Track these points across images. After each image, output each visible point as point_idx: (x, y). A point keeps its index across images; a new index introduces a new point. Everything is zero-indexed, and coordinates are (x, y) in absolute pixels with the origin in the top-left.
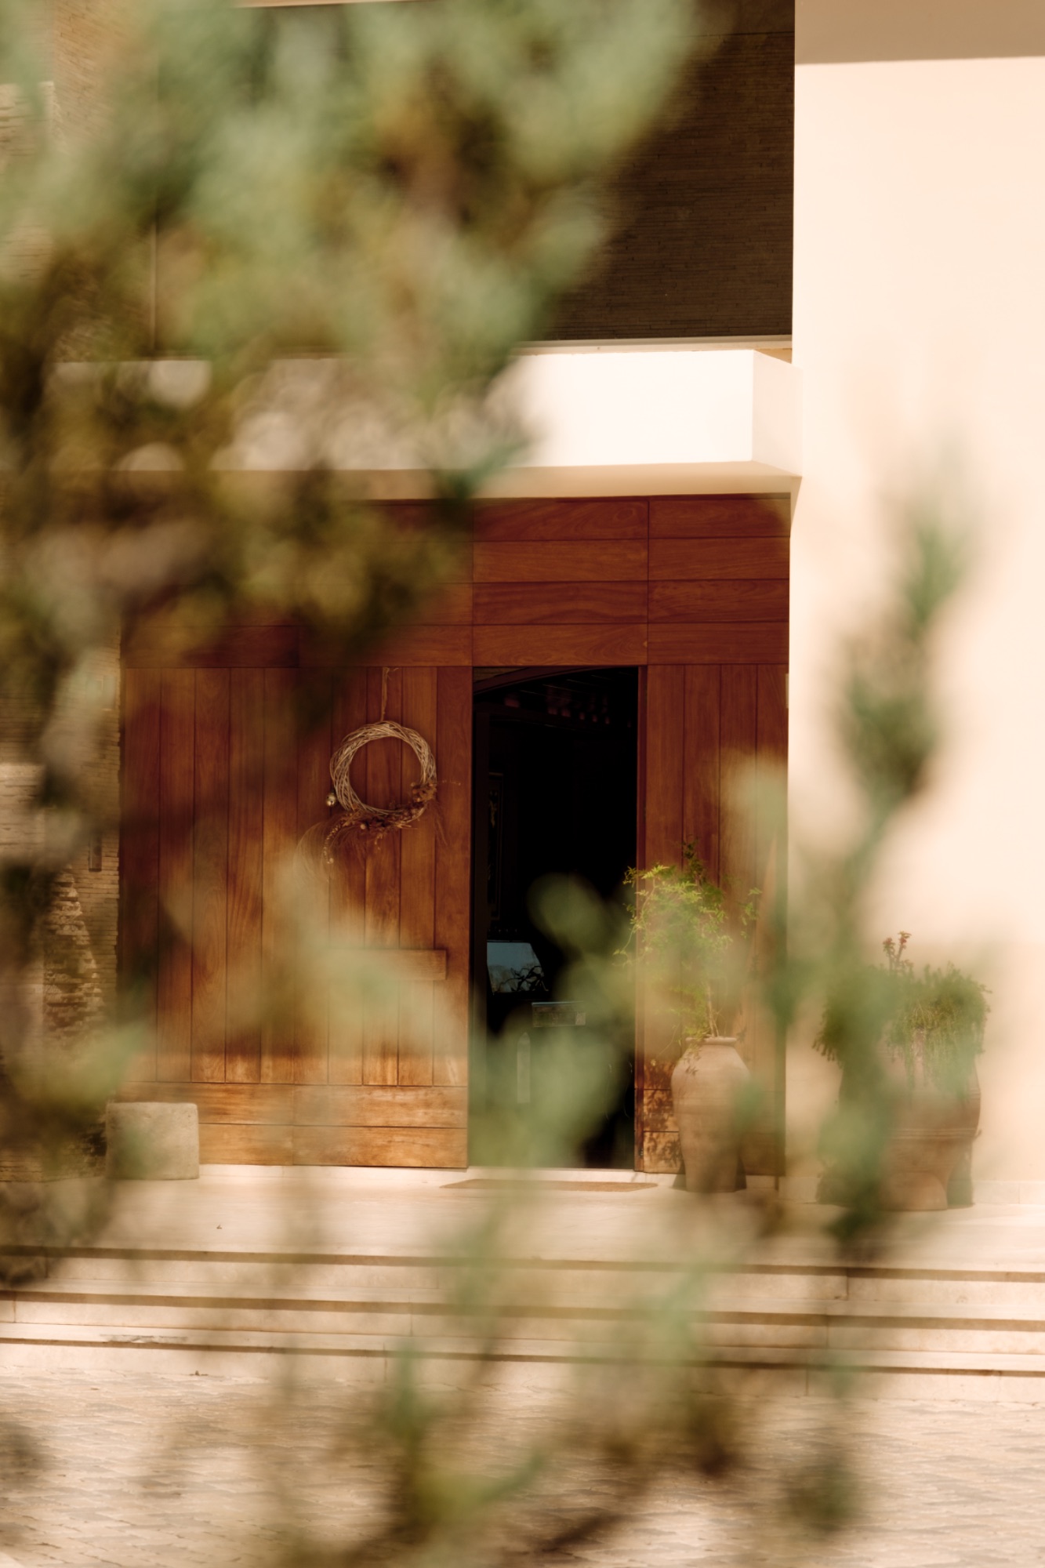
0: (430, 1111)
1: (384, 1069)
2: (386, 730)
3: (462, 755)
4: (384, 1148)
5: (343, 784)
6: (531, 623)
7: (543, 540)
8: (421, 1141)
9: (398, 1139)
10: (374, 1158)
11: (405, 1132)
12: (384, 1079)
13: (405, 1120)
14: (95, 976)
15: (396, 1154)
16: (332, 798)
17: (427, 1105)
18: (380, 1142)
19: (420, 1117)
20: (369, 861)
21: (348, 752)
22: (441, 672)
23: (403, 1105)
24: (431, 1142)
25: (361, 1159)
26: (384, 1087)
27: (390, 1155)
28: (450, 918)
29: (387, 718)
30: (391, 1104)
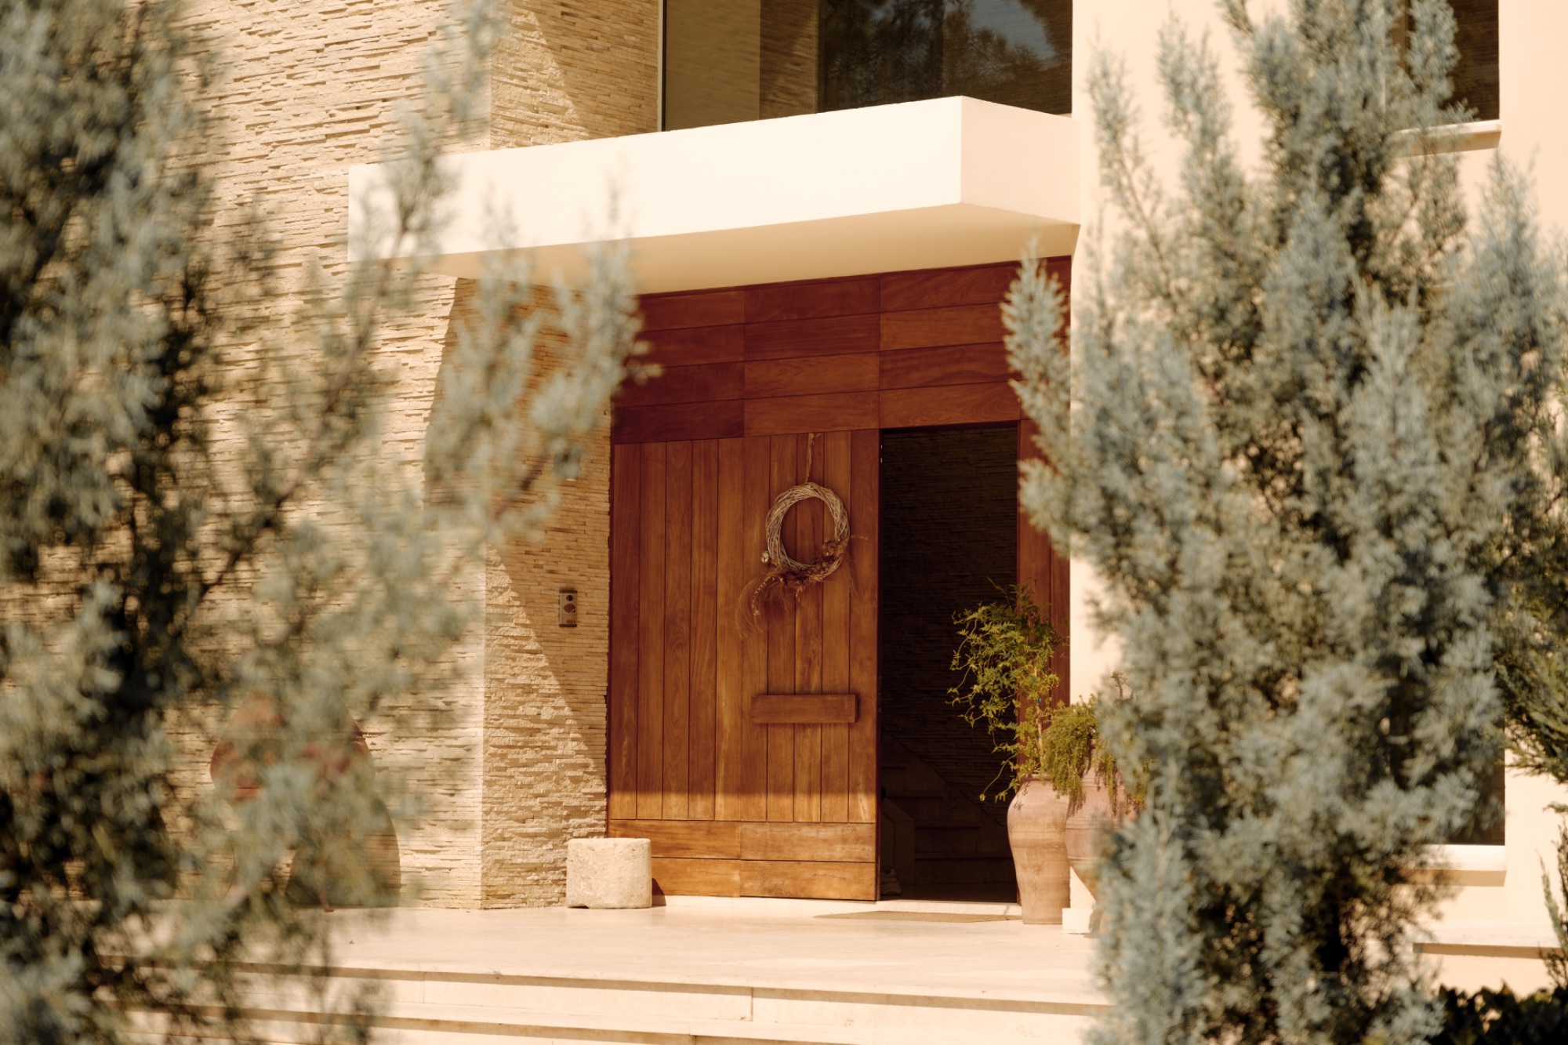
0: (846, 846)
1: (810, 806)
2: (807, 491)
3: (870, 513)
4: (810, 881)
5: (775, 541)
6: (926, 386)
7: (936, 308)
8: (839, 875)
9: (821, 872)
10: (802, 890)
11: (826, 866)
12: (810, 817)
13: (825, 855)
14: (569, 722)
15: (819, 888)
16: (766, 555)
17: (844, 841)
18: (807, 875)
19: (838, 852)
20: (798, 612)
21: (778, 512)
22: (855, 435)
23: (825, 841)
24: (847, 875)
25: (792, 892)
26: (810, 824)
27: (815, 888)
28: (861, 664)
29: (811, 480)
30: (816, 840)
